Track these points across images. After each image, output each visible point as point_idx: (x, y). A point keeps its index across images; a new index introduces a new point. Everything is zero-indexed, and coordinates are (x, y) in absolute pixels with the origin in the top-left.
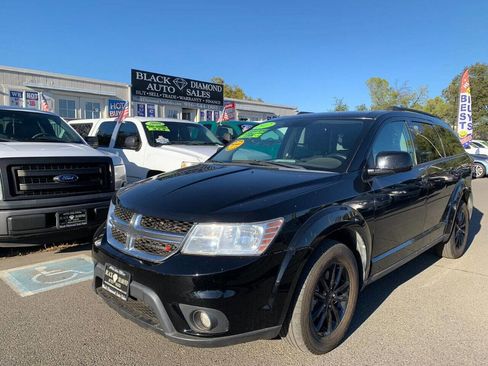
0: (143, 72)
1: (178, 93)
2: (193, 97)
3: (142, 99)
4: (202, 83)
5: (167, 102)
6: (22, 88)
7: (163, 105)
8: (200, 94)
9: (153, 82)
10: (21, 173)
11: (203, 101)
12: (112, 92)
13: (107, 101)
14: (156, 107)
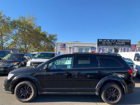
1: (112, 44)
2: (118, 44)
3: (100, 46)
4: (121, 40)
5: (109, 46)
6: (72, 46)
7: (107, 48)
8: (121, 43)
9: (104, 42)
11: (122, 45)
13: (91, 48)
14: (105, 48)
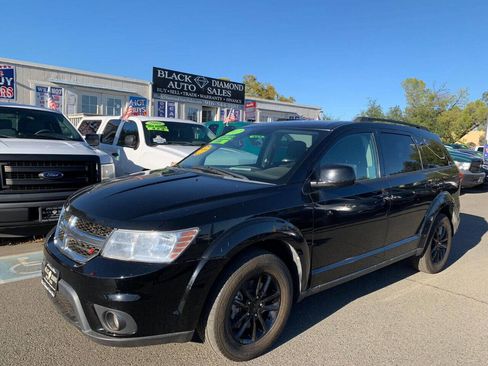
0: (164, 70)
1: (199, 91)
2: (214, 95)
3: (162, 96)
4: (223, 81)
5: (188, 100)
6: (48, 84)
7: (183, 103)
8: (221, 92)
9: (174, 80)
10: (8, 169)
11: (224, 100)
12: (133, 89)
13: (128, 98)
14: (176, 105)
